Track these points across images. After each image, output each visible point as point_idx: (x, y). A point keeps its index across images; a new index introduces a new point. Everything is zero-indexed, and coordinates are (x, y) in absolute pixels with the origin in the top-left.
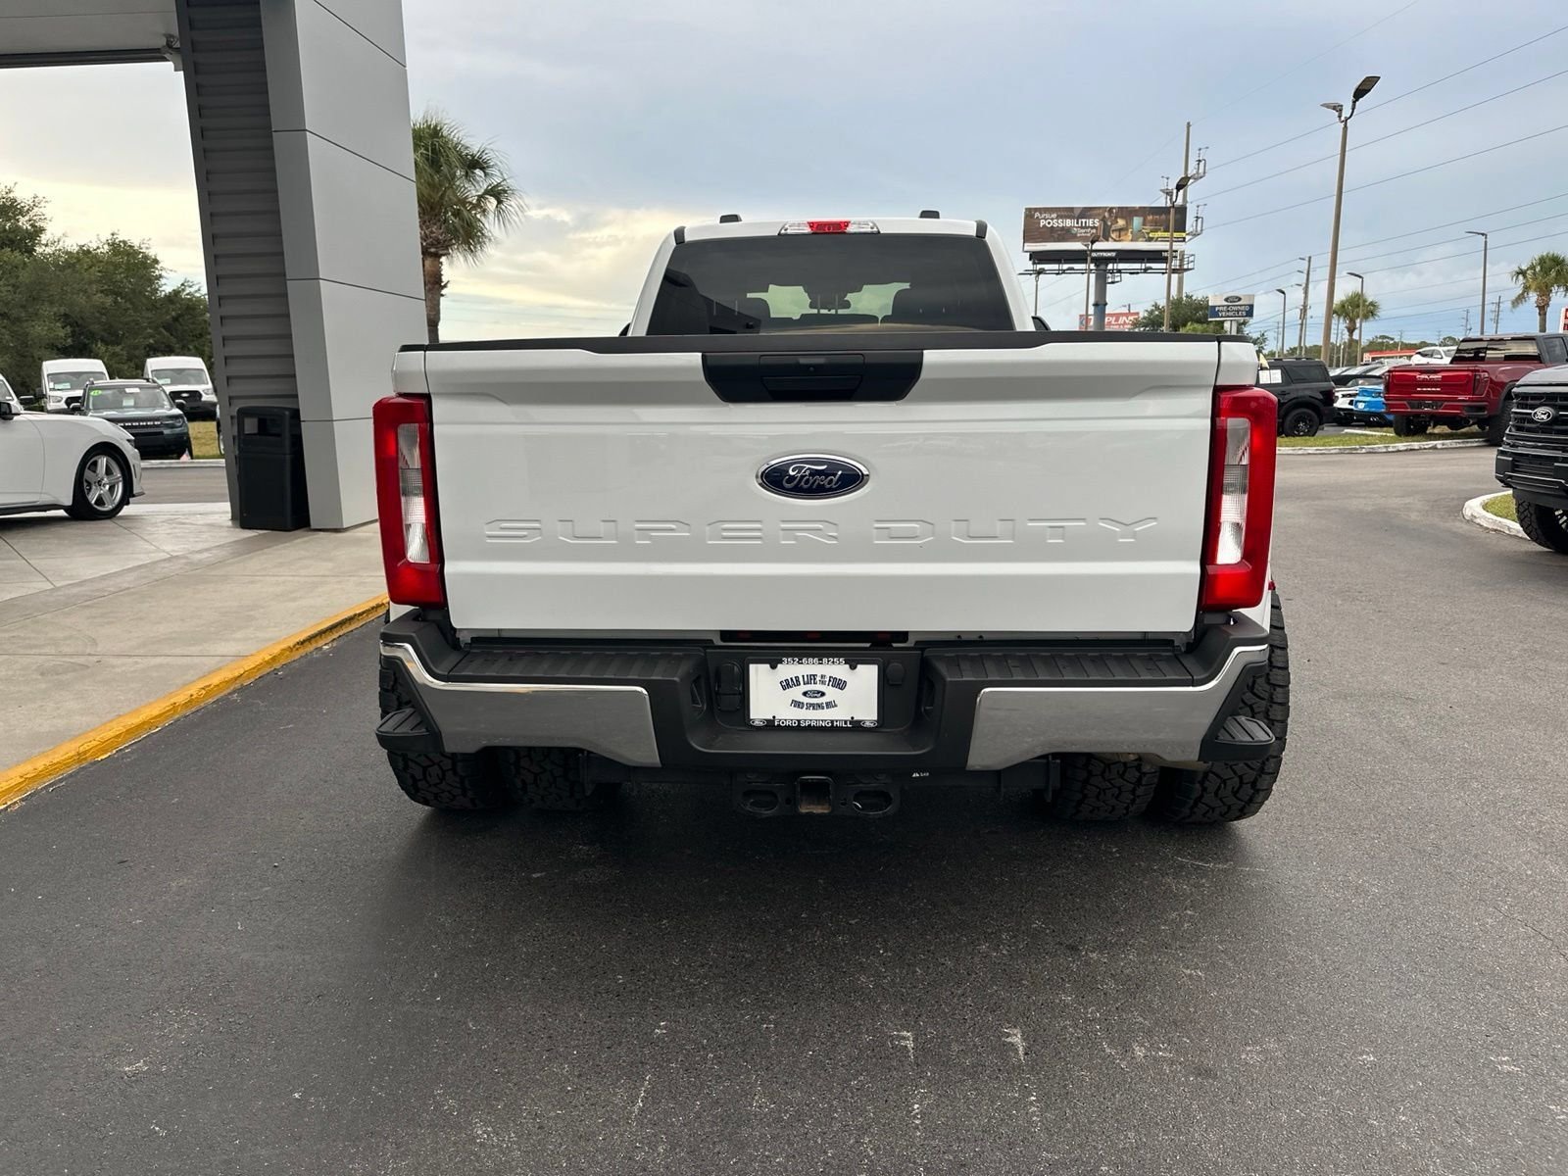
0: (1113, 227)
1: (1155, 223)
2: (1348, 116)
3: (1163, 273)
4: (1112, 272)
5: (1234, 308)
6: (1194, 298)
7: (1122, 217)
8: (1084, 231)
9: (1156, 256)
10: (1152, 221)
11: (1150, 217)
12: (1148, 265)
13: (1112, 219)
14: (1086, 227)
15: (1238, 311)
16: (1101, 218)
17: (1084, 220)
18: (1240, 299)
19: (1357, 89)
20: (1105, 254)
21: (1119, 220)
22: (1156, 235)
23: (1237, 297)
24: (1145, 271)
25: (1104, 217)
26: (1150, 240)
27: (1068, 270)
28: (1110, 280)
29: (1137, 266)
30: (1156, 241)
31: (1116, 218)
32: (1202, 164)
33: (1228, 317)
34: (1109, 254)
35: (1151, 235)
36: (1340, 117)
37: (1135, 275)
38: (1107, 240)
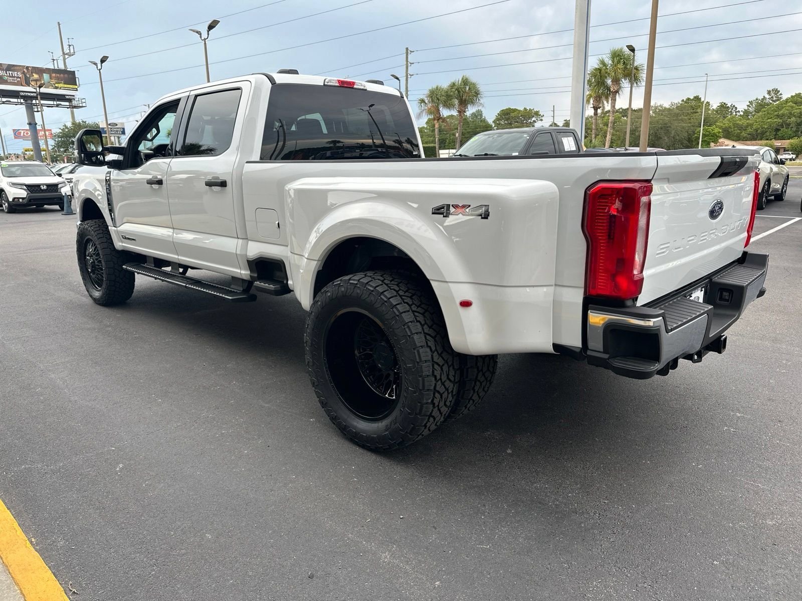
0: (31, 78)
1: (58, 78)
2: (206, 38)
3: (68, 108)
4: (36, 105)
5: (115, 130)
6: (87, 123)
7: (36, 73)
8: (11, 78)
9: (62, 98)
10: (55, 77)
11: (54, 75)
12: (58, 102)
13: (29, 74)
14: (12, 77)
15: (117, 131)
16: (22, 72)
17: (11, 72)
18: (117, 125)
19: (210, 25)
20: (29, 94)
21: (34, 74)
22: (60, 85)
23: (115, 124)
24: (57, 106)
25: (24, 71)
26: (56, 88)
27: (6, 102)
28: (36, 110)
29: (51, 102)
30: (60, 89)
31: (32, 73)
32: (71, 47)
33: (112, 134)
34: (32, 94)
35: (56, 85)
36: (201, 37)
37: (51, 108)
38: (29, 86)
